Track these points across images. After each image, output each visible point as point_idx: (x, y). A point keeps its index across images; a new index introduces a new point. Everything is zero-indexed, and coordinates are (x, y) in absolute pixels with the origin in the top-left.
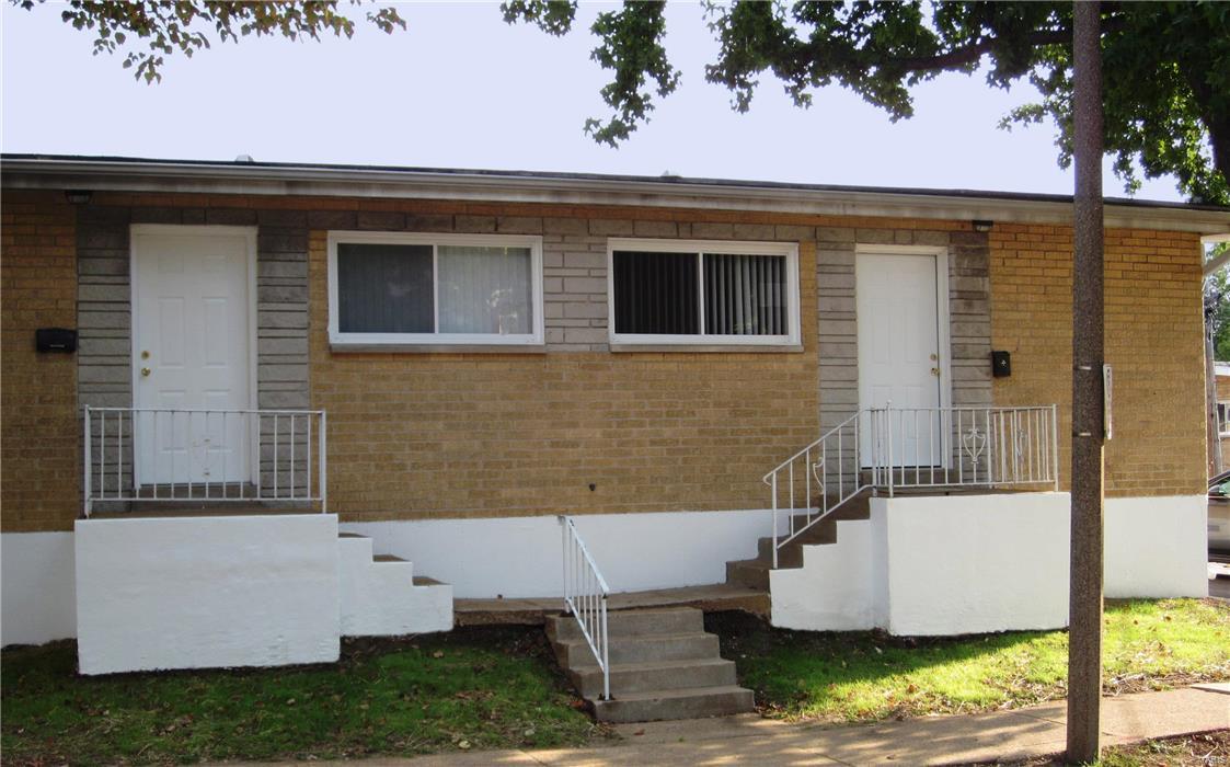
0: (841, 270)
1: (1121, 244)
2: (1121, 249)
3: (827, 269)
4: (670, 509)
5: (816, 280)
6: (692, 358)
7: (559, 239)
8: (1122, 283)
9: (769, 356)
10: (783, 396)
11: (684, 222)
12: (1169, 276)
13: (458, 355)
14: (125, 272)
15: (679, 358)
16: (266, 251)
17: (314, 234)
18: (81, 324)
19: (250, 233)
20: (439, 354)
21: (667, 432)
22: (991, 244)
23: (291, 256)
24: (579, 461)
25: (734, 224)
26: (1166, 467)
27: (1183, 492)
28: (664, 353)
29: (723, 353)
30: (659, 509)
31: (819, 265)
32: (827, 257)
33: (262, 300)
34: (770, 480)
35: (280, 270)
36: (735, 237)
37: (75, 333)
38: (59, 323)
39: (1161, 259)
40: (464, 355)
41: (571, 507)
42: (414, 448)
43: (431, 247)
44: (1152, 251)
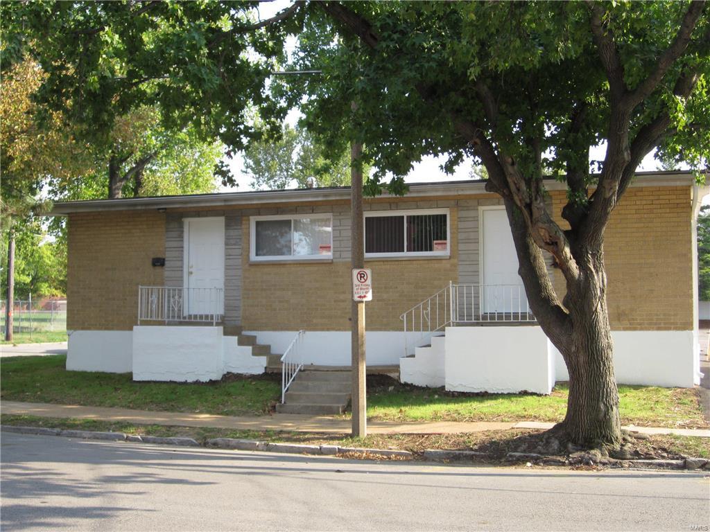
0: (471, 219)
1: (635, 195)
2: (635, 198)
3: (462, 219)
4: (385, 330)
5: (457, 225)
6: (397, 263)
7: (338, 214)
8: (636, 216)
9: (433, 261)
10: (440, 279)
11: (394, 203)
12: (668, 210)
13: (297, 264)
14: (181, 237)
15: (390, 263)
16: (228, 226)
17: (244, 218)
18: (167, 256)
19: (222, 219)
20: (290, 264)
21: (385, 296)
22: (553, 201)
23: (235, 227)
24: (346, 308)
25: (417, 202)
26: (664, 315)
27: (676, 329)
28: (383, 261)
29: (411, 260)
30: (380, 330)
31: (458, 218)
32: (464, 214)
33: (226, 244)
34: (403, 317)
35: (233, 233)
36: (418, 208)
37: (164, 259)
38: (160, 256)
39: (663, 202)
40: (300, 264)
41: (341, 328)
42: (280, 302)
43: (291, 221)
44: (656, 198)
